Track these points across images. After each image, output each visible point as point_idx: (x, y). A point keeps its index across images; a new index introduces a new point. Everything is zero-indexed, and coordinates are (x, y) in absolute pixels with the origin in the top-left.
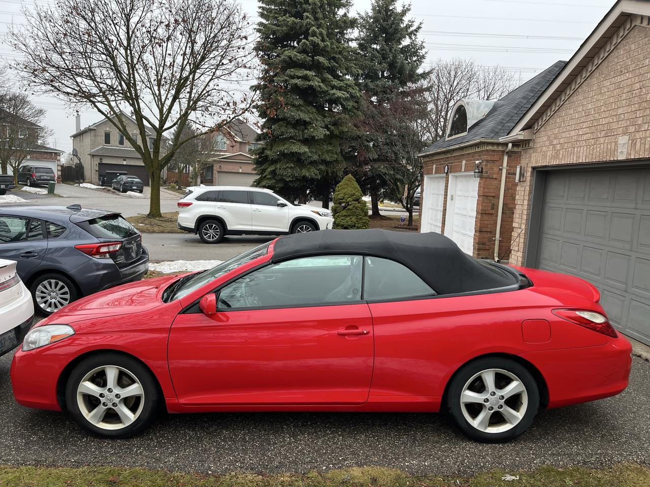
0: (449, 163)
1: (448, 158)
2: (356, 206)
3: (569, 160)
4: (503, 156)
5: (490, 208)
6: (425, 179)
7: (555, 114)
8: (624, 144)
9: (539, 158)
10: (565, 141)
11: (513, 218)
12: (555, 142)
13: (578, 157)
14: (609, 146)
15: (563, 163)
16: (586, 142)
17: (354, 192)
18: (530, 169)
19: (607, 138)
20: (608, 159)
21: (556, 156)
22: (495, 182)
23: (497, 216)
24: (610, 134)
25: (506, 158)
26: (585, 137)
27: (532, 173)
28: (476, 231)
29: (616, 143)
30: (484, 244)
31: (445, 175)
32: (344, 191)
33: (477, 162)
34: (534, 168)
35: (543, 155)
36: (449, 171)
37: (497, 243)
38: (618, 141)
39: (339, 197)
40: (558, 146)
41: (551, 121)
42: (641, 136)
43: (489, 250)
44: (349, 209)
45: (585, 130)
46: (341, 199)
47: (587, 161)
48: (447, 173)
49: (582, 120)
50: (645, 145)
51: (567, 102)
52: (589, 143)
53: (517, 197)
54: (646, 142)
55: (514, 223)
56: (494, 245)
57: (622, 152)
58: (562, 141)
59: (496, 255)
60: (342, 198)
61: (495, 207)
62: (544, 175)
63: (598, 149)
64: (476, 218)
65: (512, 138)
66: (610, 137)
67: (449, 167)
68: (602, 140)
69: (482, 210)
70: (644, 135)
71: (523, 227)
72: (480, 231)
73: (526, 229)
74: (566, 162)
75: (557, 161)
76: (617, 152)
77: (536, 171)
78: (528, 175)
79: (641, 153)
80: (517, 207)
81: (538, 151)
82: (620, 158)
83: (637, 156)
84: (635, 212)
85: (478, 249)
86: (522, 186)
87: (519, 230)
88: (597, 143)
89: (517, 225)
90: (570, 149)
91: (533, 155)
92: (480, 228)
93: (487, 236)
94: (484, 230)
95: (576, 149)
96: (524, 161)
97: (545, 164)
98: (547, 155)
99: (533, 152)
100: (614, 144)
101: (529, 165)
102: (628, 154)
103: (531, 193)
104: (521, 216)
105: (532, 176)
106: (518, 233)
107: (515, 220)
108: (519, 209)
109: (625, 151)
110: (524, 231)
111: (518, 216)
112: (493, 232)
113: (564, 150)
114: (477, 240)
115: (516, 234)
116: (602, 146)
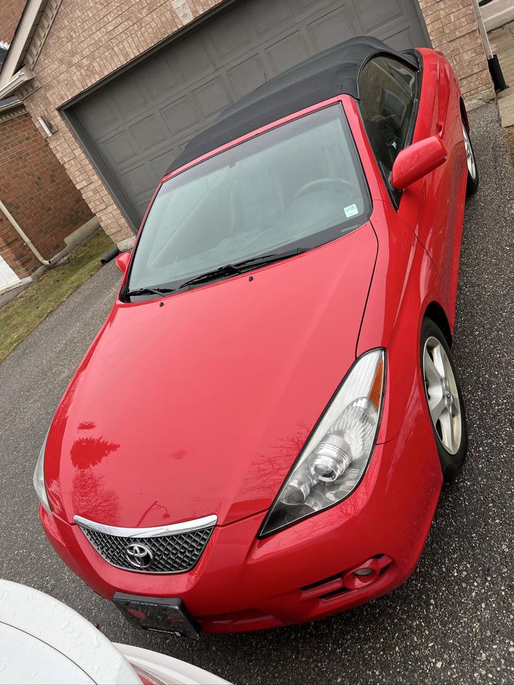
7: (52, 30)
8: (183, 5)
9: (62, 93)
10: (91, 50)
11: (71, 181)
12: (75, 60)
13: (127, 54)
14: (163, 19)
15: (106, 73)
16: (125, 34)
18: (56, 113)
19: (154, 14)
21: (91, 72)
24: (155, 7)
26: (120, 29)
27: (61, 116)
29: (172, 11)
30: (22, 256)
34: (59, 109)
35: (66, 85)
37: (31, 246)
38: (172, 7)
40: (84, 60)
41: (51, 42)
43: (30, 259)
45: (114, 22)
47: (142, 51)
49: (102, 14)
51: (62, 7)
52: (131, 31)
53: (58, 156)
55: (76, 186)
56: (30, 250)
57: (185, 16)
58: (86, 52)
59: (41, 259)
62: (73, 110)
63: (150, 30)
65: (10, 87)
66: (158, 10)
68: (148, 19)
71: (96, 177)
72: (8, 245)
73: (101, 178)
74: (111, 70)
75: (97, 76)
76: (178, 19)
77: (65, 110)
78: (58, 120)
79: (210, 2)
80: (67, 166)
81: (54, 85)
82: (186, 22)
83: (207, 9)
84: (217, 74)
85: (22, 264)
86: (58, 139)
87: (92, 186)
88: (143, 25)
89: (85, 183)
90: (106, 54)
91: (48, 95)
92: (5, 240)
93: (16, 245)
94: (9, 241)
95: (115, 49)
96: (38, 110)
97: (77, 92)
98: (73, 80)
99: (46, 91)
100: (169, 13)
101: (53, 108)
102: (193, 12)
103: (76, 138)
104: (82, 170)
105: (64, 119)
106: (92, 190)
107: (76, 181)
108: (72, 166)
109: (188, 11)
110: (100, 182)
111: (78, 173)
112: (18, 238)
113: (98, 60)
114: (13, 256)
115: (91, 192)
116: (153, 25)
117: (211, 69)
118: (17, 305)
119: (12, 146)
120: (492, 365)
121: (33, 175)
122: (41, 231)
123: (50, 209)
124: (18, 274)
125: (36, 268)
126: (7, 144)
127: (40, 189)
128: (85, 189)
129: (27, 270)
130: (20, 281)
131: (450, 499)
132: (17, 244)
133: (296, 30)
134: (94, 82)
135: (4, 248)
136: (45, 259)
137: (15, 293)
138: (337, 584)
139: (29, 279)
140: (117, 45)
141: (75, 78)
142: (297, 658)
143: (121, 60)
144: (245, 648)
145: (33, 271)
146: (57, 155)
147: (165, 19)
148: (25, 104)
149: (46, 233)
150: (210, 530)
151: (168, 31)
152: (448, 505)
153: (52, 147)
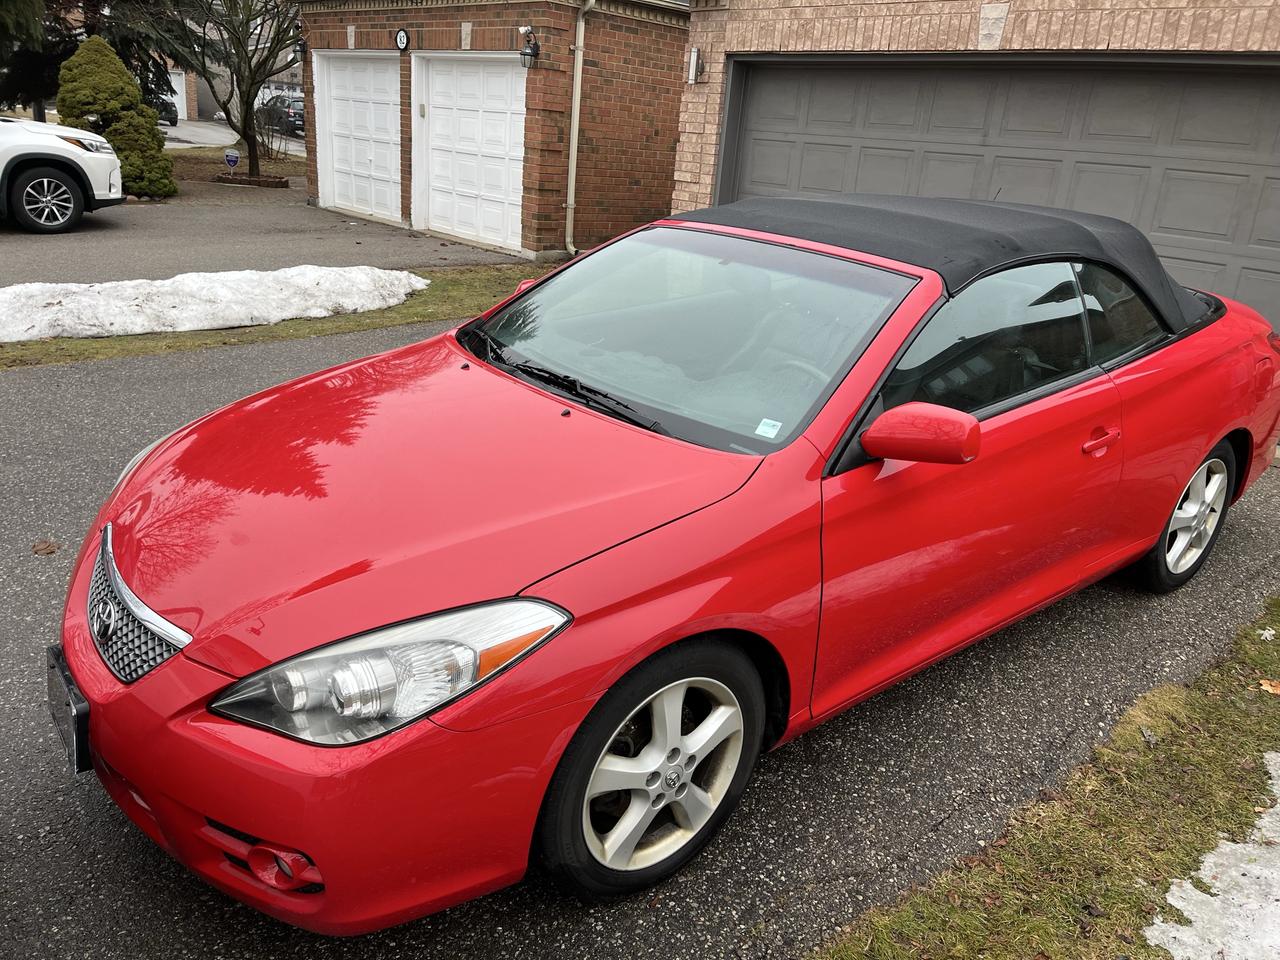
0: (411, 25)
1: (402, 11)
2: (135, 122)
3: (841, 42)
4: (576, 20)
5: (555, 140)
6: (315, 58)
8: (997, 19)
9: (748, 35)
11: (674, 162)
13: (870, 39)
14: (955, 22)
15: (824, 48)
16: (888, 9)
17: (121, 84)
18: (722, 58)
19: (948, 5)
20: (951, 46)
21: (806, 30)
22: (563, 81)
23: (568, 156)
25: (581, 26)
27: (726, 65)
28: (526, 189)
29: (975, 18)
30: (547, 217)
31: (398, 54)
32: (94, 80)
33: (522, 30)
34: (729, 56)
35: (762, 28)
36: (413, 43)
37: (570, 214)
38: (980, 12)
39: (80, 96)
40: (808, 10)
42: (1040, 8)
43: (555, 230)
44: (116, 130)
46: (89, 103)
47: (894, 47)
48: (406, 48)
50: (1050, 24)
52: (898, 11)
53: (683, 117)
54: (1054, 19)
55: (676, 173)
56: (565, 218)
57: (989, 36)
59: (569, 239)
60: (91, 99)
61: (564, 136)
62: (748, 70)
63: (926, 26)
64: (526, 160)
67: (413, 37)
68: (934, 7)
69: (543, 142)
70: (1046, 5)
71: (708, 180)
72: (541, 190)
73: (714, 186)
74: (832, 47)
75: (809, 43)
76: (977, 34)
77: (735, 61)
78: (717, 69)
79: (1038, 40)
80: (683, 138)
81: (745, 18)
82: (984, 46)
83: (1028, 46)
84: (981, 150)
85: (538, 229)
86: (698, 94)
87: (695, 188)
88: (922, 12)
89: (688, 177)
90: (843, 20)
91: (729, 27)
92: (541, 182)
93: (551, 199)
94: (547, 186)
95: (861, 22)
96: (702, 37)
97: (768, 48)
98: (774, 29)
99: (730, 19)
100: (969, 17)
101: (723, 48)
102: (1004, 39)
103: (722, 109)
104: (698, 157)
105: (725, 72)
106: (691, 194)
107: (680, 166)
108: (690, 142)
109: (998, 33)
110: (709, 190)
111: (689, 157)
112: (562, 192)
113: (826, 21)
114: (535, 210)
115: (687, 195)
116: (936, 20)
117: (977, 138)
118: (483, 275)
119: (655, 66)
120: (837, 823)
121: (652, 121)
122: (600, 203)
123: (637, 183)
124: (524, 237)
125: (552, 248)
126: (650, 59)
127: (647, 148)
128: (684, 185)
129: (539, 240)
130: (520, 249)
131: (555, 923)
132: (554, 198)
133: (1145, 164)
134: (799, 48)
135: (533, 191)
136: (575, 244)
137: (499, 260)
138: (242, 849)
139: (531, 255)
140: (866, 18)
141: (779, 26)
142: (177, 922)
143: (857, 42)
144: (150, 861)
145: (545, 248)
146: (682, 115)
147: (957, 23)
148: (692, 19)
149: (606, 211)
150: (175, 650)
151: (950, 44)
152: (542, 928)
153: (683, 99)
